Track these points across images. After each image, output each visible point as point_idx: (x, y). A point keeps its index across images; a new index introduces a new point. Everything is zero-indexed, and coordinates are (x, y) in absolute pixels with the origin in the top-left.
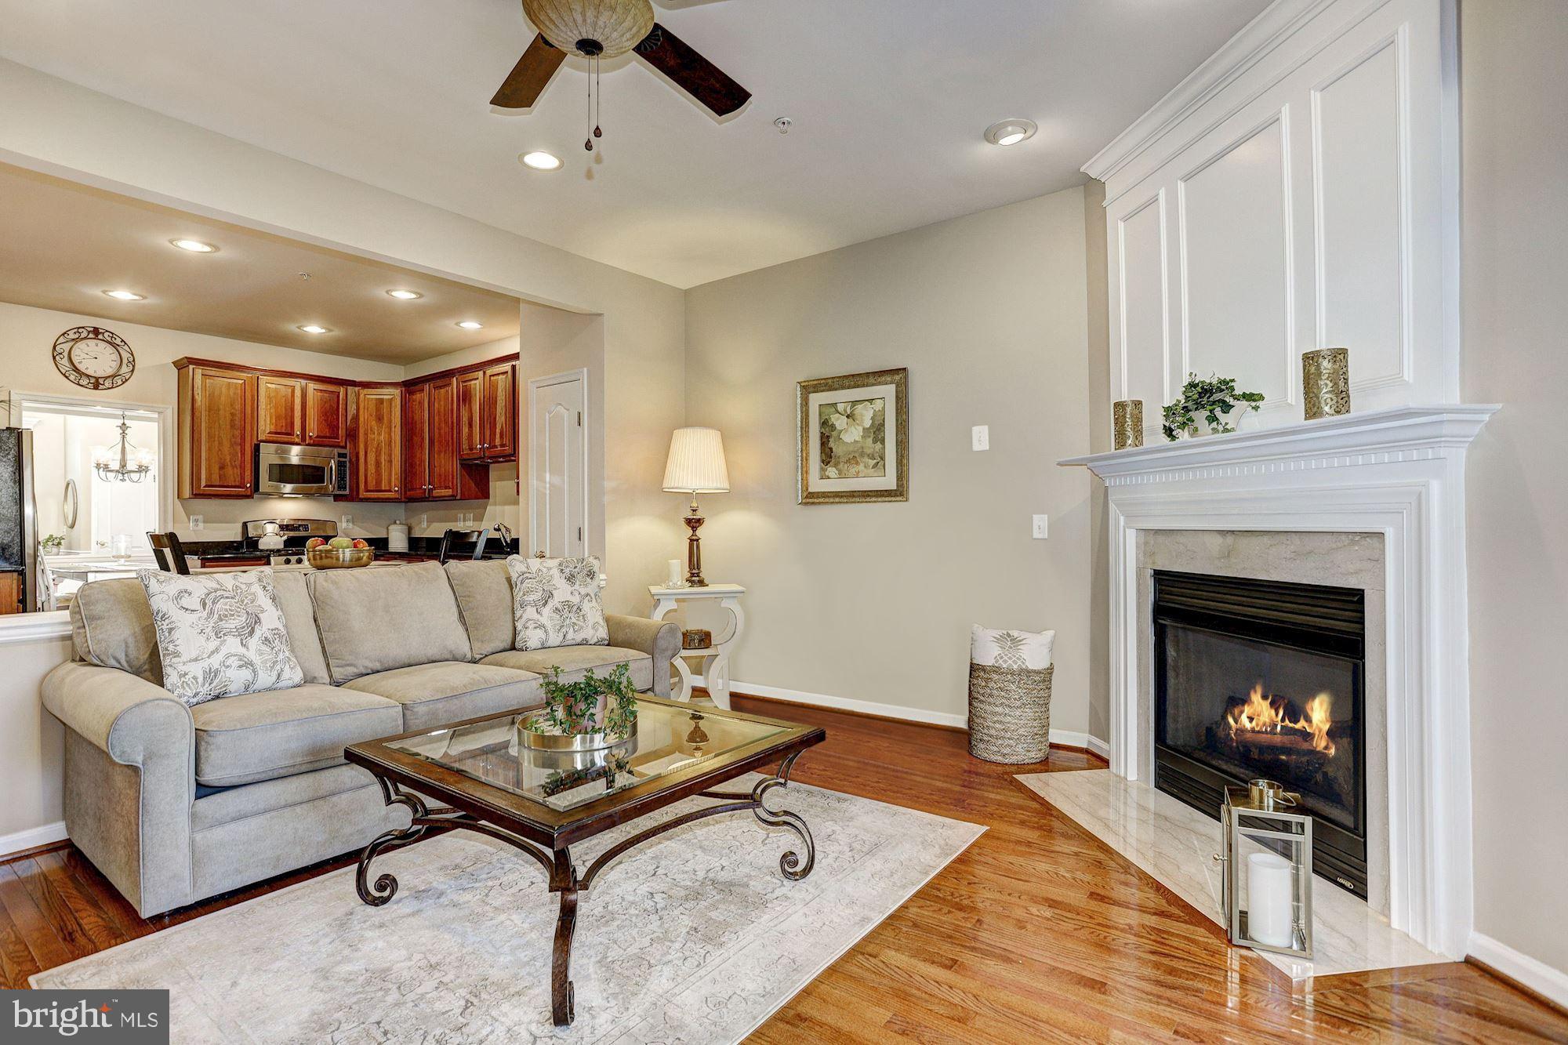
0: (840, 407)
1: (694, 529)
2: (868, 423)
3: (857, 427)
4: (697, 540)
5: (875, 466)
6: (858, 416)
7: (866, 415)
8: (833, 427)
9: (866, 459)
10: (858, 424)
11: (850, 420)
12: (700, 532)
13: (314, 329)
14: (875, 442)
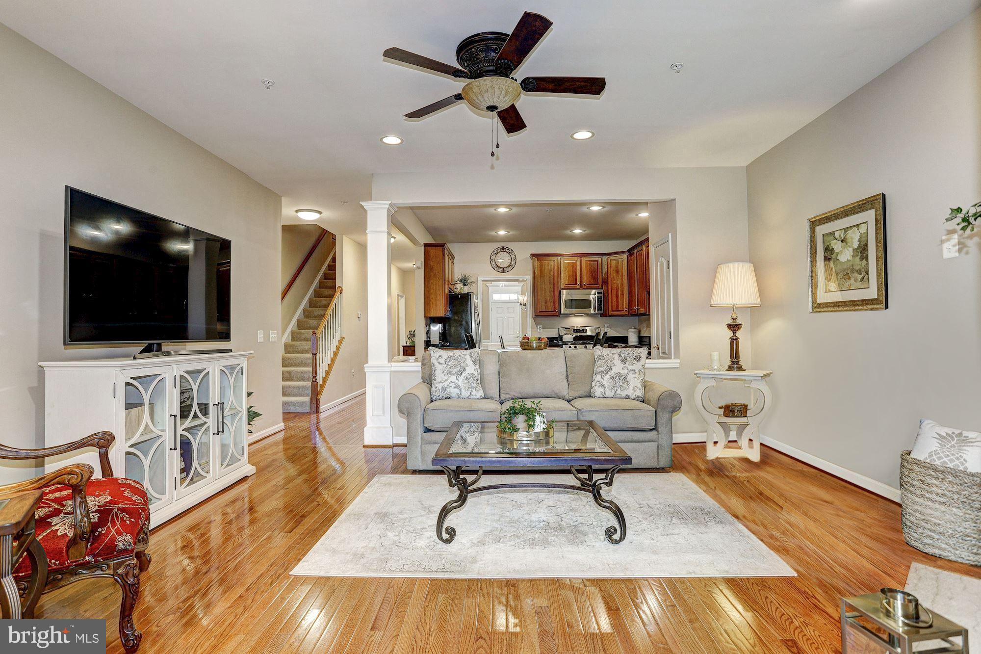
0: (837, 234)
1: (734, 332)
2: (856, 245)
3: (848, 248)
4: (736, 339)
5: (862, 280)
6: (849, 240)
7: (854, 238)
8: (833, 250)
9: (856, 275)
10: (849, 246)
11: (844, 243)
12: (738, 334)
13: (578, 231)
14: (861, 259)
